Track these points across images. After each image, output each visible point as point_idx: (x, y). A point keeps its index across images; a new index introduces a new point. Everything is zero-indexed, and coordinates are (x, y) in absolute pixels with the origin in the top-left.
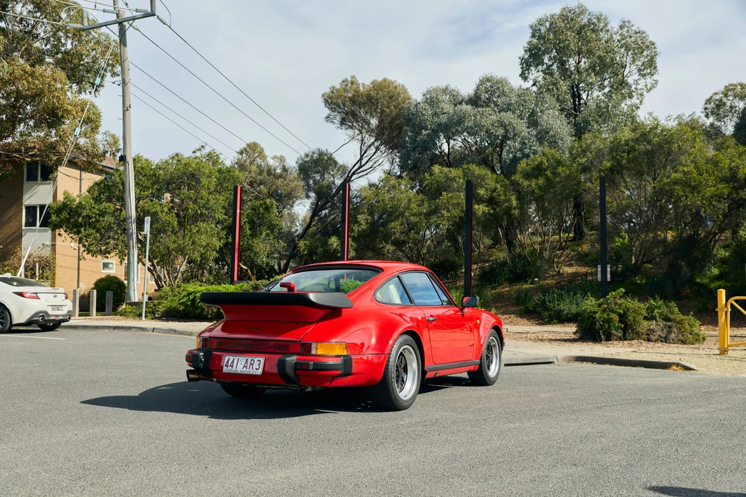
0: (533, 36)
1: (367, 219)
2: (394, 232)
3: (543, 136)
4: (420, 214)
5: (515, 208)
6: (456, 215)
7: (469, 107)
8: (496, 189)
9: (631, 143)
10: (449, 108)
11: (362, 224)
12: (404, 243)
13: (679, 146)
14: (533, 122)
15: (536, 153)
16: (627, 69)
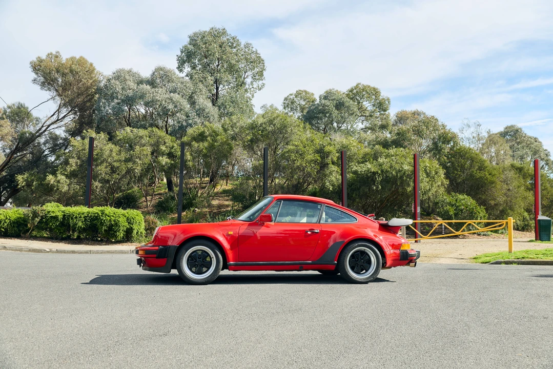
0: (191, 43)
1: (77, 162)
3: (200, 112)
4: (120, 161)
5: (189, 161)
6: (146, 163)
7: (148, 87)
8: (173, 147)
9: (264, 125)
10: (133, 85)
11: (73, 166)
12: (108, 181)
13: (292, 129)
14: (193, 103)
15: (196, 123)
16: (247, 74)
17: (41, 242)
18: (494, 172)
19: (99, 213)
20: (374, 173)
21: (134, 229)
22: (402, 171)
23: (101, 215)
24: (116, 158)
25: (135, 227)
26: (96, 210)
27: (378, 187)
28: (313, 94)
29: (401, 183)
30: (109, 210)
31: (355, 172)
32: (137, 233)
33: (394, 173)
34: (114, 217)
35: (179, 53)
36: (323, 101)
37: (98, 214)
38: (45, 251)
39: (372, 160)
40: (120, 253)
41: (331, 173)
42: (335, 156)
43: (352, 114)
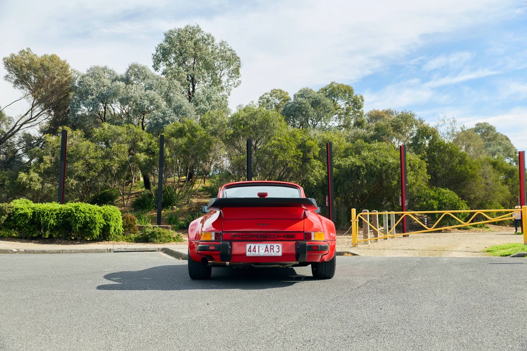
0: (166, 41)
1: (52, 160)
2: (77, 170)
3: (178, 110)
4: (96, 158)
5: (168, 157)
6: (123, 160)
7: (122, 84)
8: (151, 143)
9: (245, 119)
10: (107, 82)
11: (47, 163)
12: (84, 179)
13: (274, 124)
14: (169, 101)
15: (173, 121)
16: (223, 72)
17: (8, 242)
18: (475, 166)
19: (73, 209)
20: (359, 167)
21: (111, 226)
22: (386, 164)
23: (75, 211)
24: (93, 155)
25: (112, 223)
26: (69, 206)
27: (362, 182)
28: (287, 93)
29: (387, 177)
30: (84, 206)
31: (339, 167)
32: (115, 230)
33: (378, 166)
34: (89, 213)
35: (154, 52)
36: (299, 99)
37: (72, 211)
38: (12, 252)
39: (353, 154)
40: (96, 252)
41: (313, 168)
42: (317, 151)
43: (328, 112)
